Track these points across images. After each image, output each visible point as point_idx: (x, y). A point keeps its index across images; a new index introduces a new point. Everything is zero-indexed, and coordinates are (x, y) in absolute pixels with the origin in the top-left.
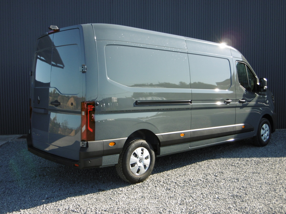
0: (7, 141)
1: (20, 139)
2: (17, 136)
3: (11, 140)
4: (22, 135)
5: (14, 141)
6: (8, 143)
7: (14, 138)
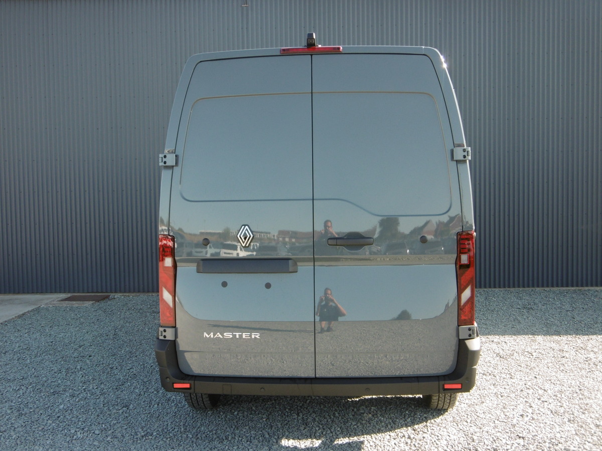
0: (36, 307)
1: (63, 302)
2: (61, 296)
3: (47, 304)
4: (69, 295)
5: (51, 306)
6: (38, 310)
7: (54, 301)
